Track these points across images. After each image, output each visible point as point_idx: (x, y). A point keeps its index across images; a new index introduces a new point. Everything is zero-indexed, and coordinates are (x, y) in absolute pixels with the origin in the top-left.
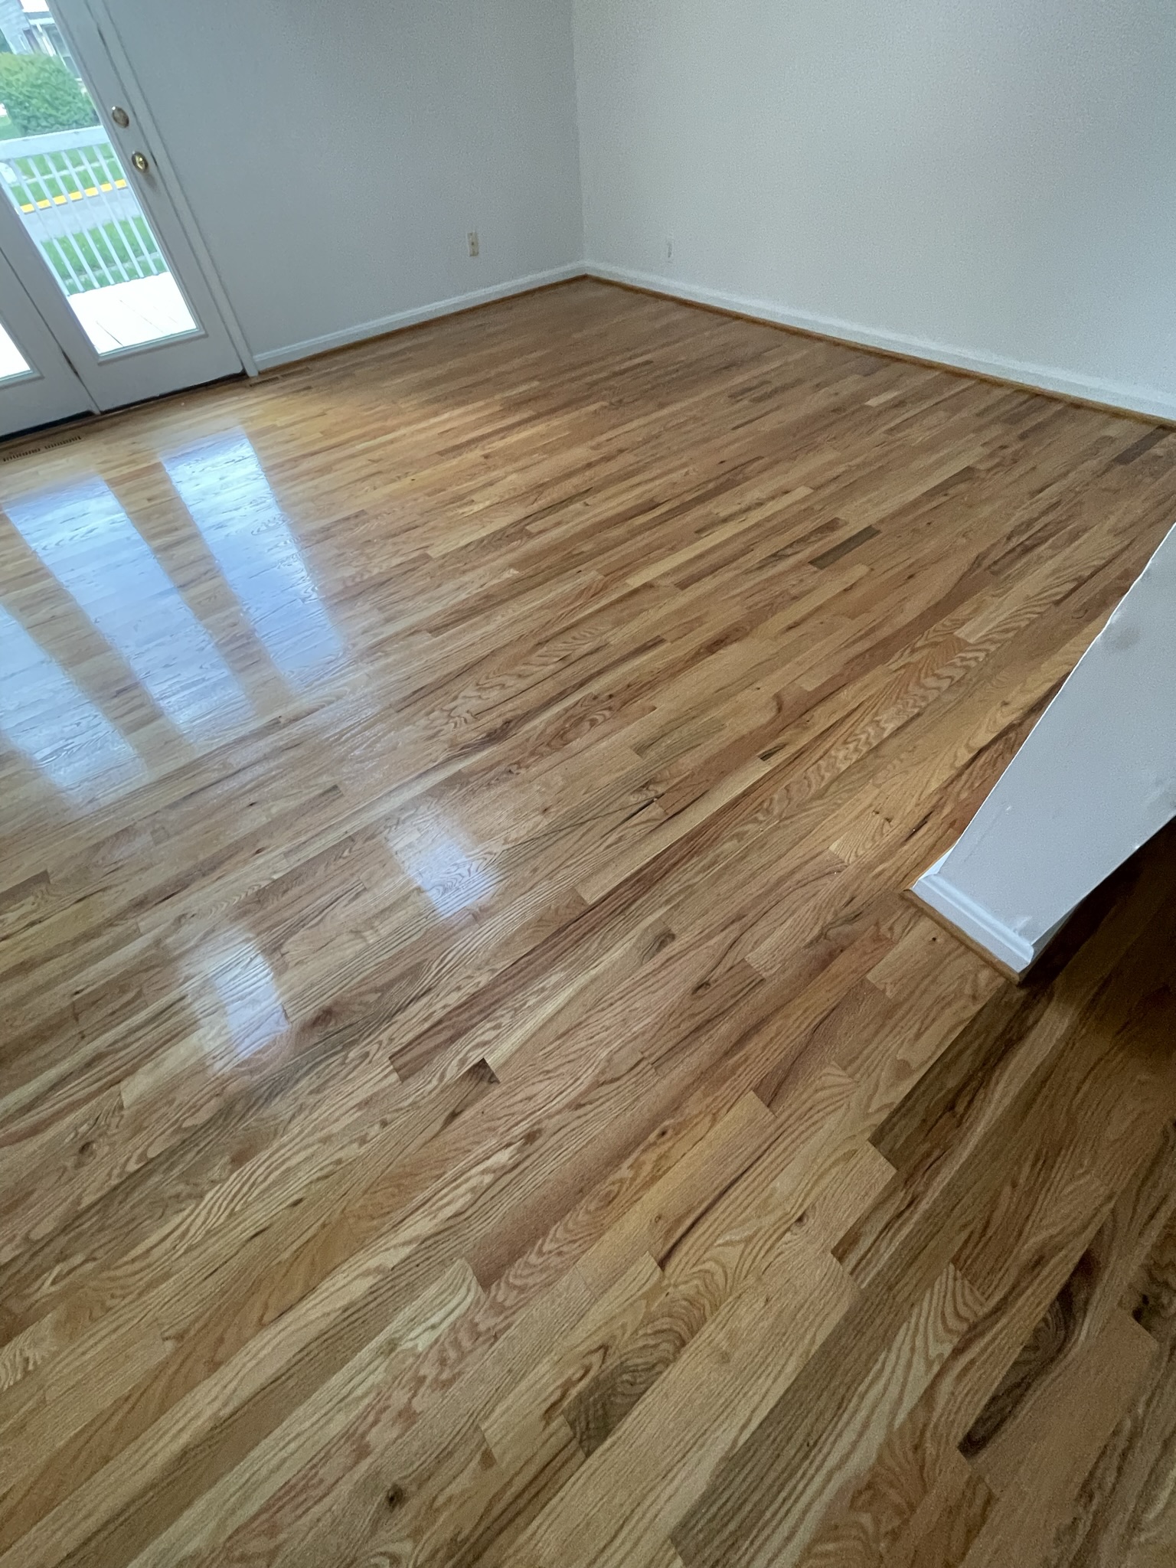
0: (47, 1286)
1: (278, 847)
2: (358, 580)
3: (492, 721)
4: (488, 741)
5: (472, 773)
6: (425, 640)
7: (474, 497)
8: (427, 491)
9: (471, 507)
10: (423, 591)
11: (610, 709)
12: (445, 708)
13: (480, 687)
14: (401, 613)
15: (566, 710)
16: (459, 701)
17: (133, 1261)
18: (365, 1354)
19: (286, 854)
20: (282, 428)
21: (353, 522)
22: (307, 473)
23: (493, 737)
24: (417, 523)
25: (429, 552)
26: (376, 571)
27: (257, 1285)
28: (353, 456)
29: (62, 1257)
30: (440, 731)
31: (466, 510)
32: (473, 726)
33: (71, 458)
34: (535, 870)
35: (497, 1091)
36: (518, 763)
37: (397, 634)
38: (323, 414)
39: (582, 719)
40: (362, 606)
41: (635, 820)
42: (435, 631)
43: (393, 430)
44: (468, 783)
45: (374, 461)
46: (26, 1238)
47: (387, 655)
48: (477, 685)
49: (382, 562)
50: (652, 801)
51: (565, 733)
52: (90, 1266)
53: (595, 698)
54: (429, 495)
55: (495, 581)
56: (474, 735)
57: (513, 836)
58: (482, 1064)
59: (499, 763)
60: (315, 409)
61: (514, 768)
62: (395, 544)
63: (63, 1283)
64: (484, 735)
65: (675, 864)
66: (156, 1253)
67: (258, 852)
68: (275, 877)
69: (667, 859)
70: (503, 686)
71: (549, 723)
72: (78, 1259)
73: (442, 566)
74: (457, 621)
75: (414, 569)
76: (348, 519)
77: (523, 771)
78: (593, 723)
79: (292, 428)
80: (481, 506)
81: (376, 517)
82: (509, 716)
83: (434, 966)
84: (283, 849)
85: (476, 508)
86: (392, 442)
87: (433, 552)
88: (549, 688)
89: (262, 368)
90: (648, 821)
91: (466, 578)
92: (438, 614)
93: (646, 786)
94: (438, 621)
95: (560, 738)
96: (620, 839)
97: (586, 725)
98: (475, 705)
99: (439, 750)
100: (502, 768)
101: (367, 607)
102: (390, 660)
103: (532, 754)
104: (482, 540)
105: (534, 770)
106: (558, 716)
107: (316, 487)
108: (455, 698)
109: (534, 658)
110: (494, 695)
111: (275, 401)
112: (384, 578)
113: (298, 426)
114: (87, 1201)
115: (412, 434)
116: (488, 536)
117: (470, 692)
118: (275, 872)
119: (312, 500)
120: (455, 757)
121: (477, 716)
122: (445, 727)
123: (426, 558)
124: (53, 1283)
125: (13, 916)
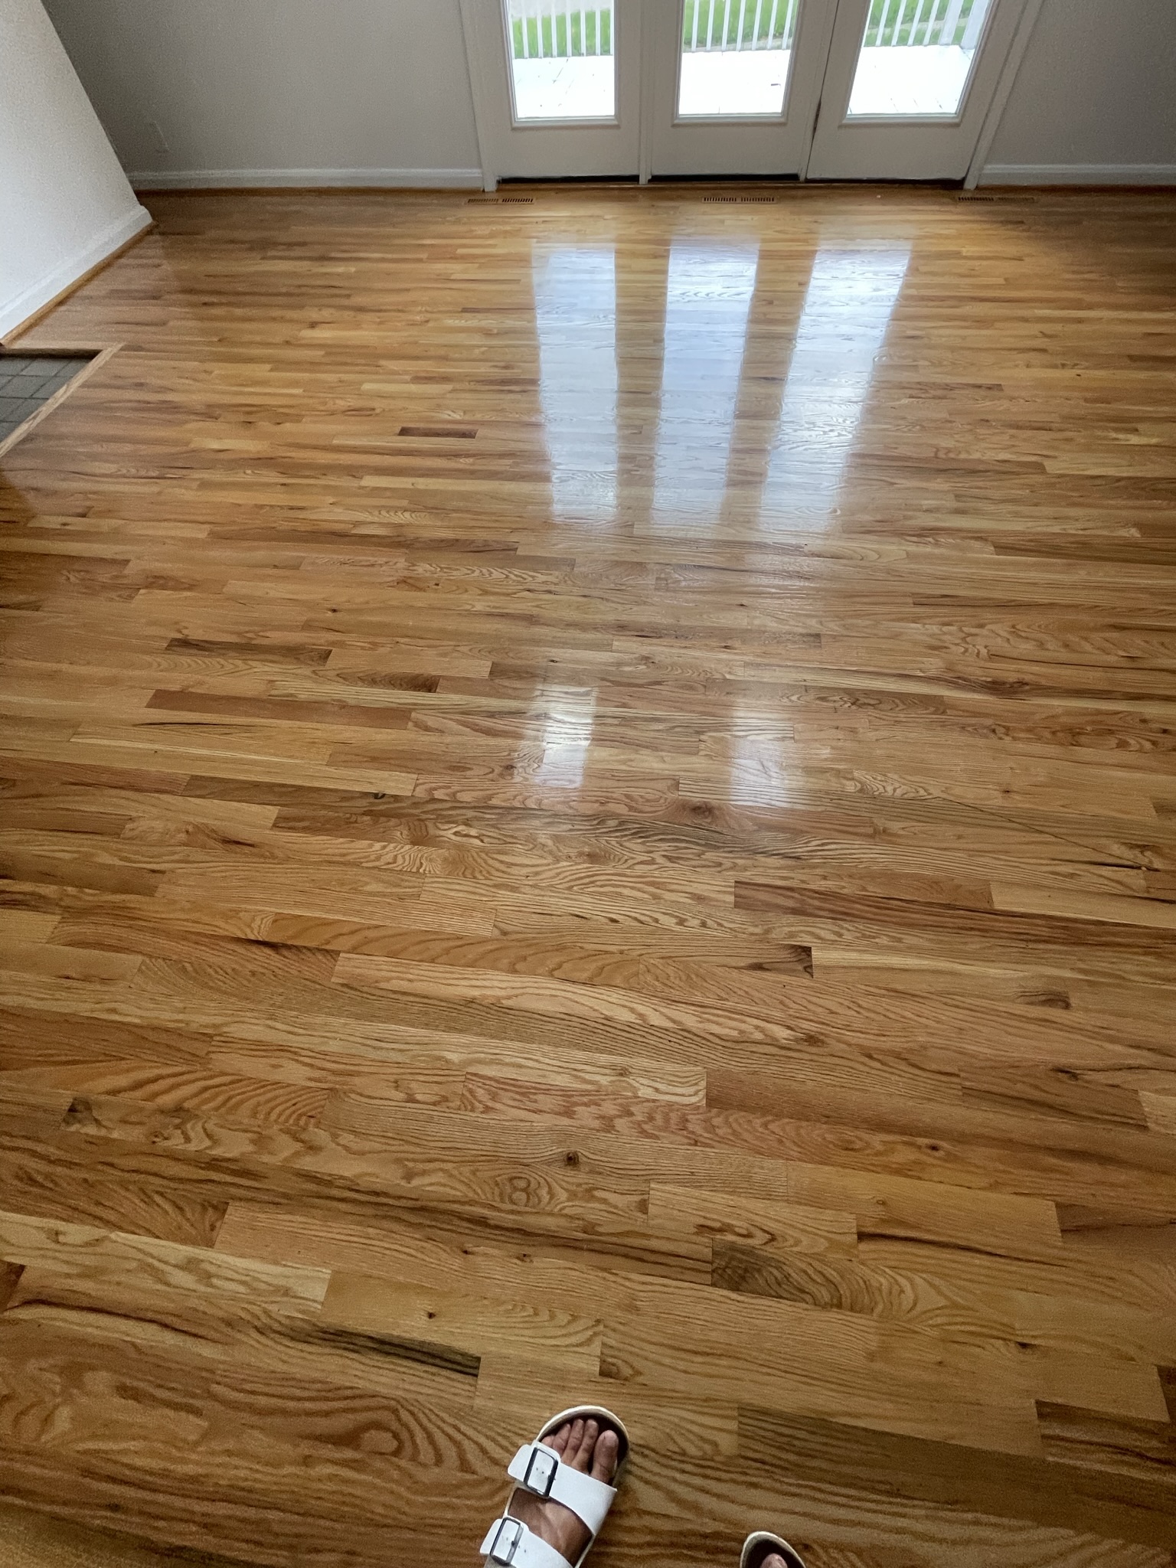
0: (448, 833)
1: (743, 654)
2: (952, 455)
3: (1009, 672)
4: (989, 688)
5: (953, 707)
6: (988, 553)
7: (1140, 426)
8: (1089, 395)
9: (1129, 436)
10: (1014, 501)
11: (1154, 743)
12: (964, 629)
13: (1014, 631)
14: (977, 512)
15: (1099, 712)
16: (984, 632)
17: (502, 862)
18: (604, 1058)
19: (746, 665)
20: (966, 258)
21: (982, 392)
22: (963, 318)
23: (996, 687)
24: (1053, 425)
25: (1047, 463)
26: (976, 456)
27: (560, 948)
28: (1025, 320)
29: (467, 823)
30: (946, 648)
31: (1121, 436)
32: (982, 663)
33: (756, 218)
34: (960, 837)
35: (806, 981)
36: (1008, 729)
37: (959, 530)
38: (1020, 259)
39: (1111, 732)
40: (940, 484)
41: (1105, 871)
42: (1001, 548)
43: (1090, 307)
44: (944, 713)
45: (1045, 335)
46: (454, 794)
47: (937, 544)
48: (1013, 627)
49: (990, 450)
50: (1139, 868)
51: (1079, 733)
52: (477, 842)
53: (1144, 721)
54: (1086, 400)
55: (1105, 533)
56: (979, 672)
57: (957, 791)
58: (807, 950)
59: (987, 715)
60: (1012, 250)
61: (1000, 731)
62: (1012, 436)
63: (458, 839)
64: (989, 679)
65: (1120, 945)
66: (514, 870)
67: (726, 647)
68: (728, 676)
69: (1114, 934)
70: (1041, 645)
71: (1068, 713)
72: (473, 832)
73: (1052, 485)
74: (1031, 551)
75: (1018, 474)
76: (979, 387)
77: (1008, 739)
78: (1122, 745)
79: (977, 263)
80: (1144, 441)
81: (1011, 399)
82: (1027, 678)
83: (814, 843)
84: (746, 658)
85: (1134, 440)
86: (1080, 321)
87: (1051, 467)
88: (1093, 678)
89: (984, 182)
90: (1118, 882)
91: (1073, 512)
92: (1015, 533)
93: (1143, 848)
94: (1010, 540)
95: (1072, 734)
96: (1072, 876)
97: (1113, 742)
98: (999, 645)
99: (934, 665)
100: (989, 722)
101: (946, 486)
102: (937, 551)
103: (1029, 730)
104: (1119, 479)
105: (1020, 746)
106: (1084, 713)
107: (964, 338)
108: (982, 626)
109: (1096, 637)
110: (1025, 648)
111: (975, 226)
112: (981, 467)
113: (984, 263)
114: (494, 802)
115: (1111, 321)
116: (1129, 478)
117: (1002, 630)
118: (730, 673)
119: (953, 349)
120: (946, 680)
121: (993, 656)
122: (954, 648)
123: (1040, 468)
124: (455, 834)
125: (541, 578)
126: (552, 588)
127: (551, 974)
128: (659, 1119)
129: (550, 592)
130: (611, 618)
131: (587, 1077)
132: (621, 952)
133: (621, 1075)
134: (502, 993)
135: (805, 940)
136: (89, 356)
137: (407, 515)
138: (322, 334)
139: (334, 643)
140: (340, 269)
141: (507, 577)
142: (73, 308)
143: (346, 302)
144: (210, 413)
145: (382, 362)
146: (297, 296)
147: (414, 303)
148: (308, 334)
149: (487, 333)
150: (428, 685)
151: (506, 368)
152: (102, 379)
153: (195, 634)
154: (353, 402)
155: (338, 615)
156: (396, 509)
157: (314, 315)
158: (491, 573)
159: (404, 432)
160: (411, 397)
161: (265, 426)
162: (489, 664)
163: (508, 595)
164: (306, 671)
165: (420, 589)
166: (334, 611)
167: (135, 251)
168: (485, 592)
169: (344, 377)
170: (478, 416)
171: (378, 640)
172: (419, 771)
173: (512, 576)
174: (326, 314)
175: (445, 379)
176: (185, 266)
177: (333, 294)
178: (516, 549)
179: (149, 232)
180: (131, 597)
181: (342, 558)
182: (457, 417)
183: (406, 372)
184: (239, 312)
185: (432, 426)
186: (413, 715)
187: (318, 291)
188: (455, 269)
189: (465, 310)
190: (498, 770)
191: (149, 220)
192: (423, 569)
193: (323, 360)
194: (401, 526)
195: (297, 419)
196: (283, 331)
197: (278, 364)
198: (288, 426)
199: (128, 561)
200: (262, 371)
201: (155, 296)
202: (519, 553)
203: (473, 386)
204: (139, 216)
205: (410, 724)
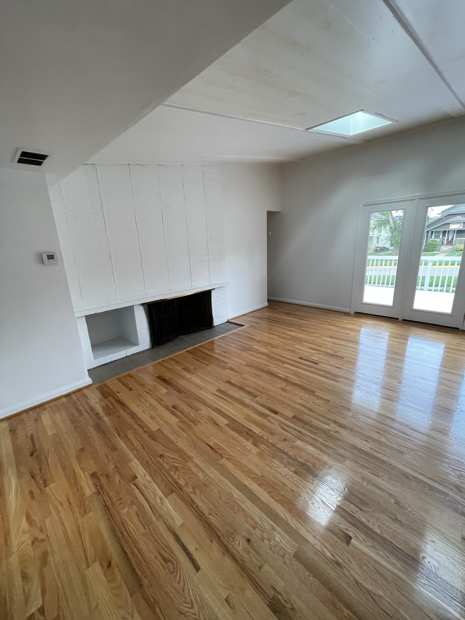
0: (262, 446)
1: (371, 445)
17: (271, 460)
18: (271, 522)
19: (371, 448)
27: (274, 488)
29: (267, 447)
35: (345, 546)
46: (268, 439)
52: (268, 452)
58: (351, 538)
63: (264, 449)
66: (273, 463)
67: (366, 441)
72: (268, 450)
83: (369, 509)
114: (277, 445)
118: (364, 448)
124: (263, 447)
125: (318, 401)
126: (320, 405)
127: (269, 492)
128: (277, 549)
129: (319, 406)
130: (334, 418)
131: (264, 523)
132: (290, 500)
133: (273, 529)
134: (254, 489)
135: (351, 534)
136: (243, 326)
137: (291, 375)
138: (292, 333)
139: (259, 395)
140: (304, 322)
141: (309, 398)
142: (244, 317)
143: (301, 328)
144: (259, 342)
145: (303, 342)
146: (291, 325)
147: (318, 332)
148: (289, 333)
149: (334, 343)
150: (276, 413)
151: (335, 352)
152: (243, 330)
153: (232, 381)
154: (291, 349)
155: (264, 390)
156: (289, 373)
157: (292, 329)
158: (305, 395)
159: (300, 358)
160: (306, 351)
161: (269, 347)
162: (293, 415)
163: (307, 402)
164: (250, 398)
165: (285, 392)
166: (263, 388)
167: (262, 310)
168: (301, 399)
169: (292, 343)
170: (321, 361)
171: (269, 398)
172: (263, 430)
173: (310, 398)
174: (295, 330)
175: (317, 350)
176: (270, 314)
177: (300, 326)
178: (315, 392)
179: (266, 307)
180: (225, 370)
181: (271, 378)
182: (316, 359)
183: (308, 346)
184: (276, 325)
185: (308, 359)
186: (269, 417)
187: (296, 325)
188: (333, 328)
189: (330, 337)
190: (282, 439)
191: (268, 305)
192: (288, 388)
193: (290, 339)
194: (288, 377)
195: (277, 348)
196: (284, 331)
197: (279, 337)
198: (274, 349)
199: (228, 363)
200: (275, 337)
201: (261, 318)
202: (315, 393)
203: (323, 354)
204: (266, 304)
205: (266, 419)
